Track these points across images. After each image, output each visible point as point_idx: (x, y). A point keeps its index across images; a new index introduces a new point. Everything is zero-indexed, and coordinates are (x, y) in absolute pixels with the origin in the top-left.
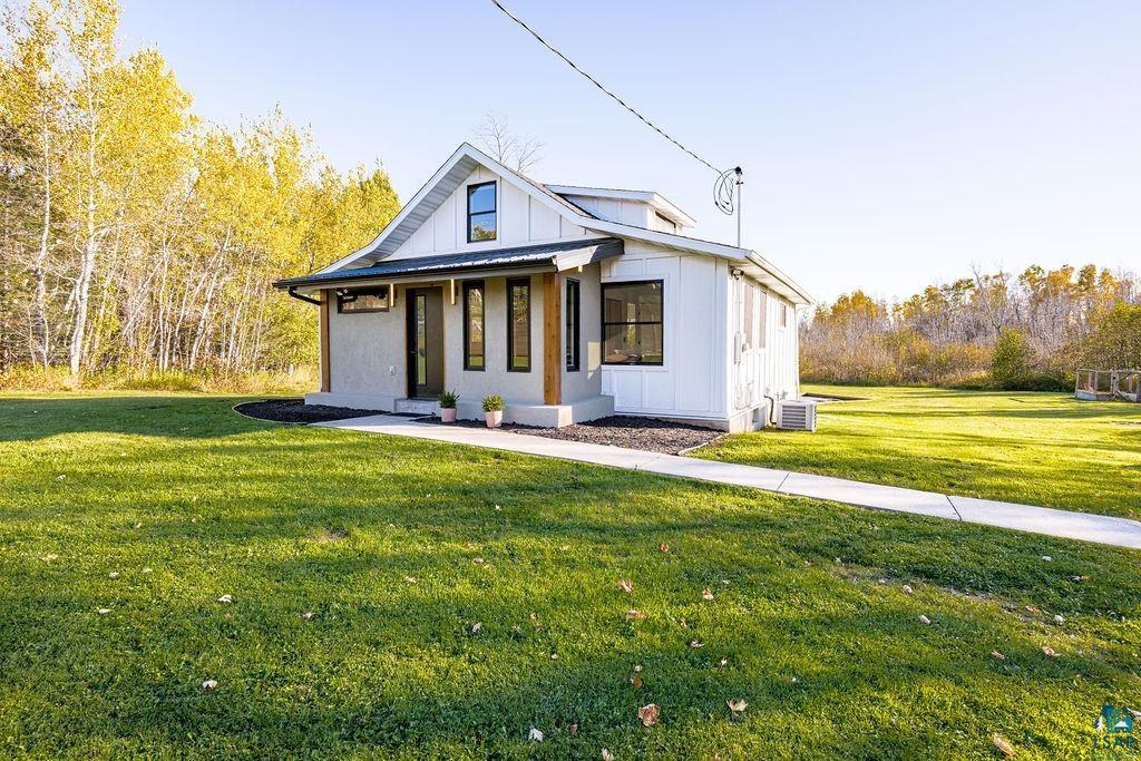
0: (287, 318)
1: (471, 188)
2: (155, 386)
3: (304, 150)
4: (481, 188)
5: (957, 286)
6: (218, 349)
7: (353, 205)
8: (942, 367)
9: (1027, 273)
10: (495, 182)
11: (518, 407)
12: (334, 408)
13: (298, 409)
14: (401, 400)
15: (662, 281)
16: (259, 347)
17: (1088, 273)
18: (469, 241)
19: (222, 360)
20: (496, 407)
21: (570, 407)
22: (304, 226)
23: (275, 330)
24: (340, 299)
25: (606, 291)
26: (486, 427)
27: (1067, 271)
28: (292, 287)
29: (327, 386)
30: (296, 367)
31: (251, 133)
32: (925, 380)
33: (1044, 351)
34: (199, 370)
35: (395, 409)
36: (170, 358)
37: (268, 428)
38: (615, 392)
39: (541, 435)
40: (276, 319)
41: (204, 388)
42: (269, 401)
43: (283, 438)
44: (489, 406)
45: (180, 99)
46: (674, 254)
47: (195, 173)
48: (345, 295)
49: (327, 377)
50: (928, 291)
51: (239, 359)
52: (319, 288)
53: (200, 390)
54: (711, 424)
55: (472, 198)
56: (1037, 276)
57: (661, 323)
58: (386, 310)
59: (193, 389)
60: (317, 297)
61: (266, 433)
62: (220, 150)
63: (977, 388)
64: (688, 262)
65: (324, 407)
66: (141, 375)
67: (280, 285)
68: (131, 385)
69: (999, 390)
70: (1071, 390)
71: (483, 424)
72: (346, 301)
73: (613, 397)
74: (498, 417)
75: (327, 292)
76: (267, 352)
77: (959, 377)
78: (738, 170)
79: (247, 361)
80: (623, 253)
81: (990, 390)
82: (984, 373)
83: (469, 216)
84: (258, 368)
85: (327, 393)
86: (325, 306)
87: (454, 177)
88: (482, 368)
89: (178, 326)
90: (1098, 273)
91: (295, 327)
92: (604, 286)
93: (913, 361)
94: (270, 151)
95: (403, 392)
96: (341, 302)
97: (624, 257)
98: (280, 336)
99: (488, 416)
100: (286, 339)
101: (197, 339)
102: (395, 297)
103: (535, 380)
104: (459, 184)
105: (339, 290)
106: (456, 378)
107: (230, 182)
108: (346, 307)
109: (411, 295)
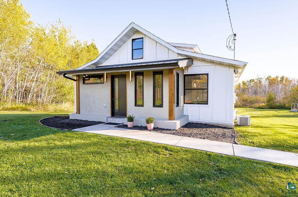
0: (62, 87)
1: (133, 40)
2: (13, 109)
3: (68, 34)
4: (137, 40)
5: (251, 81)
6: (37, 97)
7: (84, 52)
8: (252, 103)
9: (268, 78)
10: (143, 38)
11: (159, 121)
12: (82, 121)
13: (67, 121)
14: (109, 117)
15: (207, 75)
16: (52, 96)
17: (282, 78)
18: (133, 59)
19: (39, 100)
20: (151, 122)
21: (179, 121)
22: (68, 58)
23: (58, 90)
24: (84, 78)
25: (186, 77)
26: (147, 129)
27: (277, 77)
28: (64, 74)
29: (78, 111)
30: (65, 102)
31: (51, 28)
32: (248, 106)
33: (280, 98)
34: (31, 104)
35: (107, 121)
36: (21, 99)
37: (54, 133)
38: (189, 114)
39: (172, 134)
40: (58, 87)
41: (32, 110)
42: (55, 117)
43: (61, 140)
44: (148, 121)
45: (26, 15)
46: (213, 64)
47: (31, 40)
48: (86, 77)
49: (78, 108)
50: (243, 82)
51: (45, 100)
52: (75, 74)
53: (30, 110)
54: (227, 126)
55: (133, 43)
56: (270, 79)
57: (207, 89)
58: (103, 83)
59: (28, 110)
60: (75, 78)
61: (53, 136)
62: (40, 33)
63: (262, 108)
64: (218, 67)
65: (78, 120)
66: (9, 105)
67: (60, 73)
68: (4, 109)
69: (268, 109)
70: (290, 109)
71: (145, 128)
72: (86, 80)
73: (188, 116)
74: (152, 126)
75: (78, 76)
76: (55, 98)
77: (257, 105)
78: (235, 35)
79: (48, 101)
80: (193, 64)
81: (266, 109)
82: (263, 104)
83: (133, 50)
84: (52, 103)
85: (78, 115)
86: (78, 82)
87: (127, 35)
88: (142, 106)
89: (23, 89)
90: (285, 78)
91: (65, 89)
92: (185, 75)
93: (243, 101)
94: (57, 34)
95: (109, 114)
96: (84, 80)
97: (193, 65)
98: (60, 92)
99: (148, 125)
100: (62, 93)
101: (31, 93)
102: (107, 78)
103: (165, 111)
104: (129, 38)
105: (84, 75)
106: (131, 109)
107: (44, 43)
108: (86, 82)
109: (113, 78)
